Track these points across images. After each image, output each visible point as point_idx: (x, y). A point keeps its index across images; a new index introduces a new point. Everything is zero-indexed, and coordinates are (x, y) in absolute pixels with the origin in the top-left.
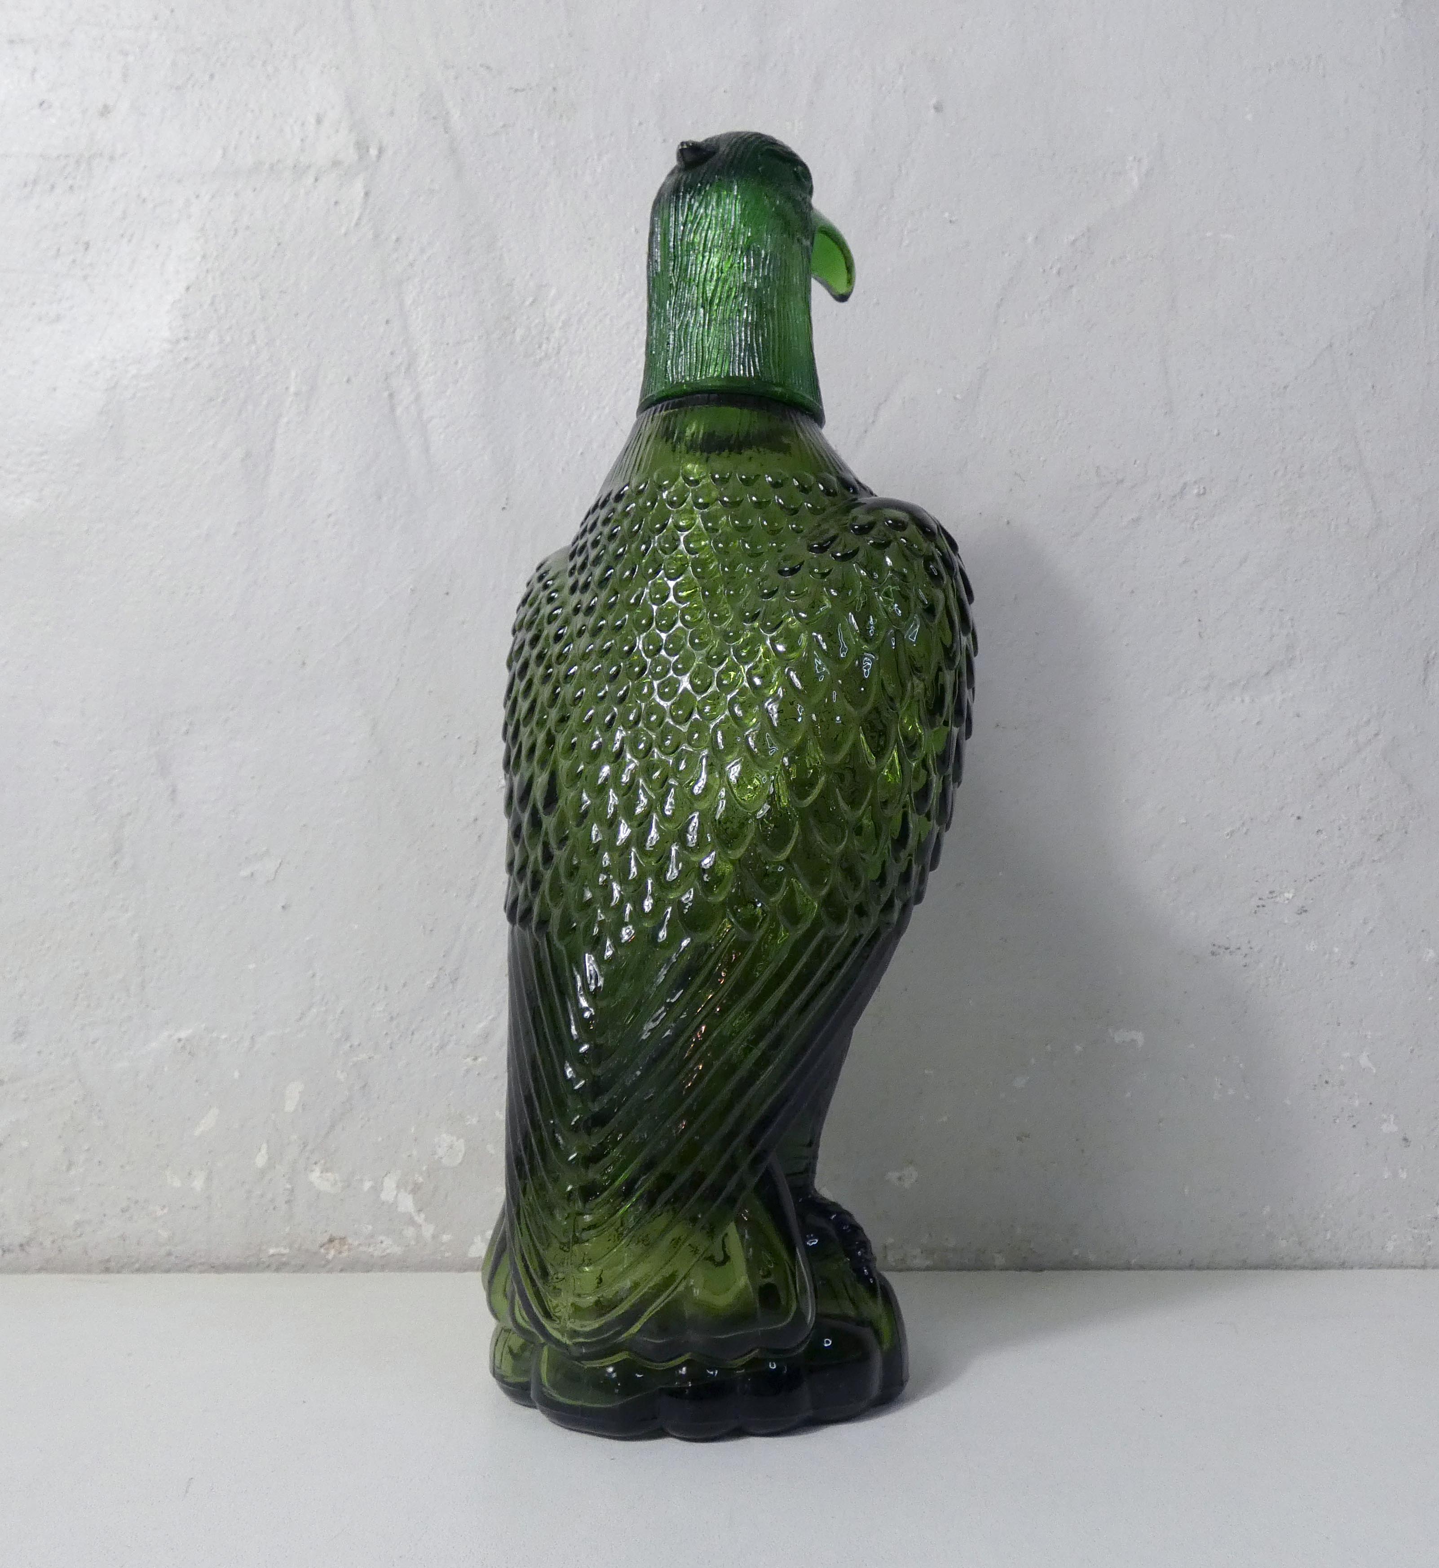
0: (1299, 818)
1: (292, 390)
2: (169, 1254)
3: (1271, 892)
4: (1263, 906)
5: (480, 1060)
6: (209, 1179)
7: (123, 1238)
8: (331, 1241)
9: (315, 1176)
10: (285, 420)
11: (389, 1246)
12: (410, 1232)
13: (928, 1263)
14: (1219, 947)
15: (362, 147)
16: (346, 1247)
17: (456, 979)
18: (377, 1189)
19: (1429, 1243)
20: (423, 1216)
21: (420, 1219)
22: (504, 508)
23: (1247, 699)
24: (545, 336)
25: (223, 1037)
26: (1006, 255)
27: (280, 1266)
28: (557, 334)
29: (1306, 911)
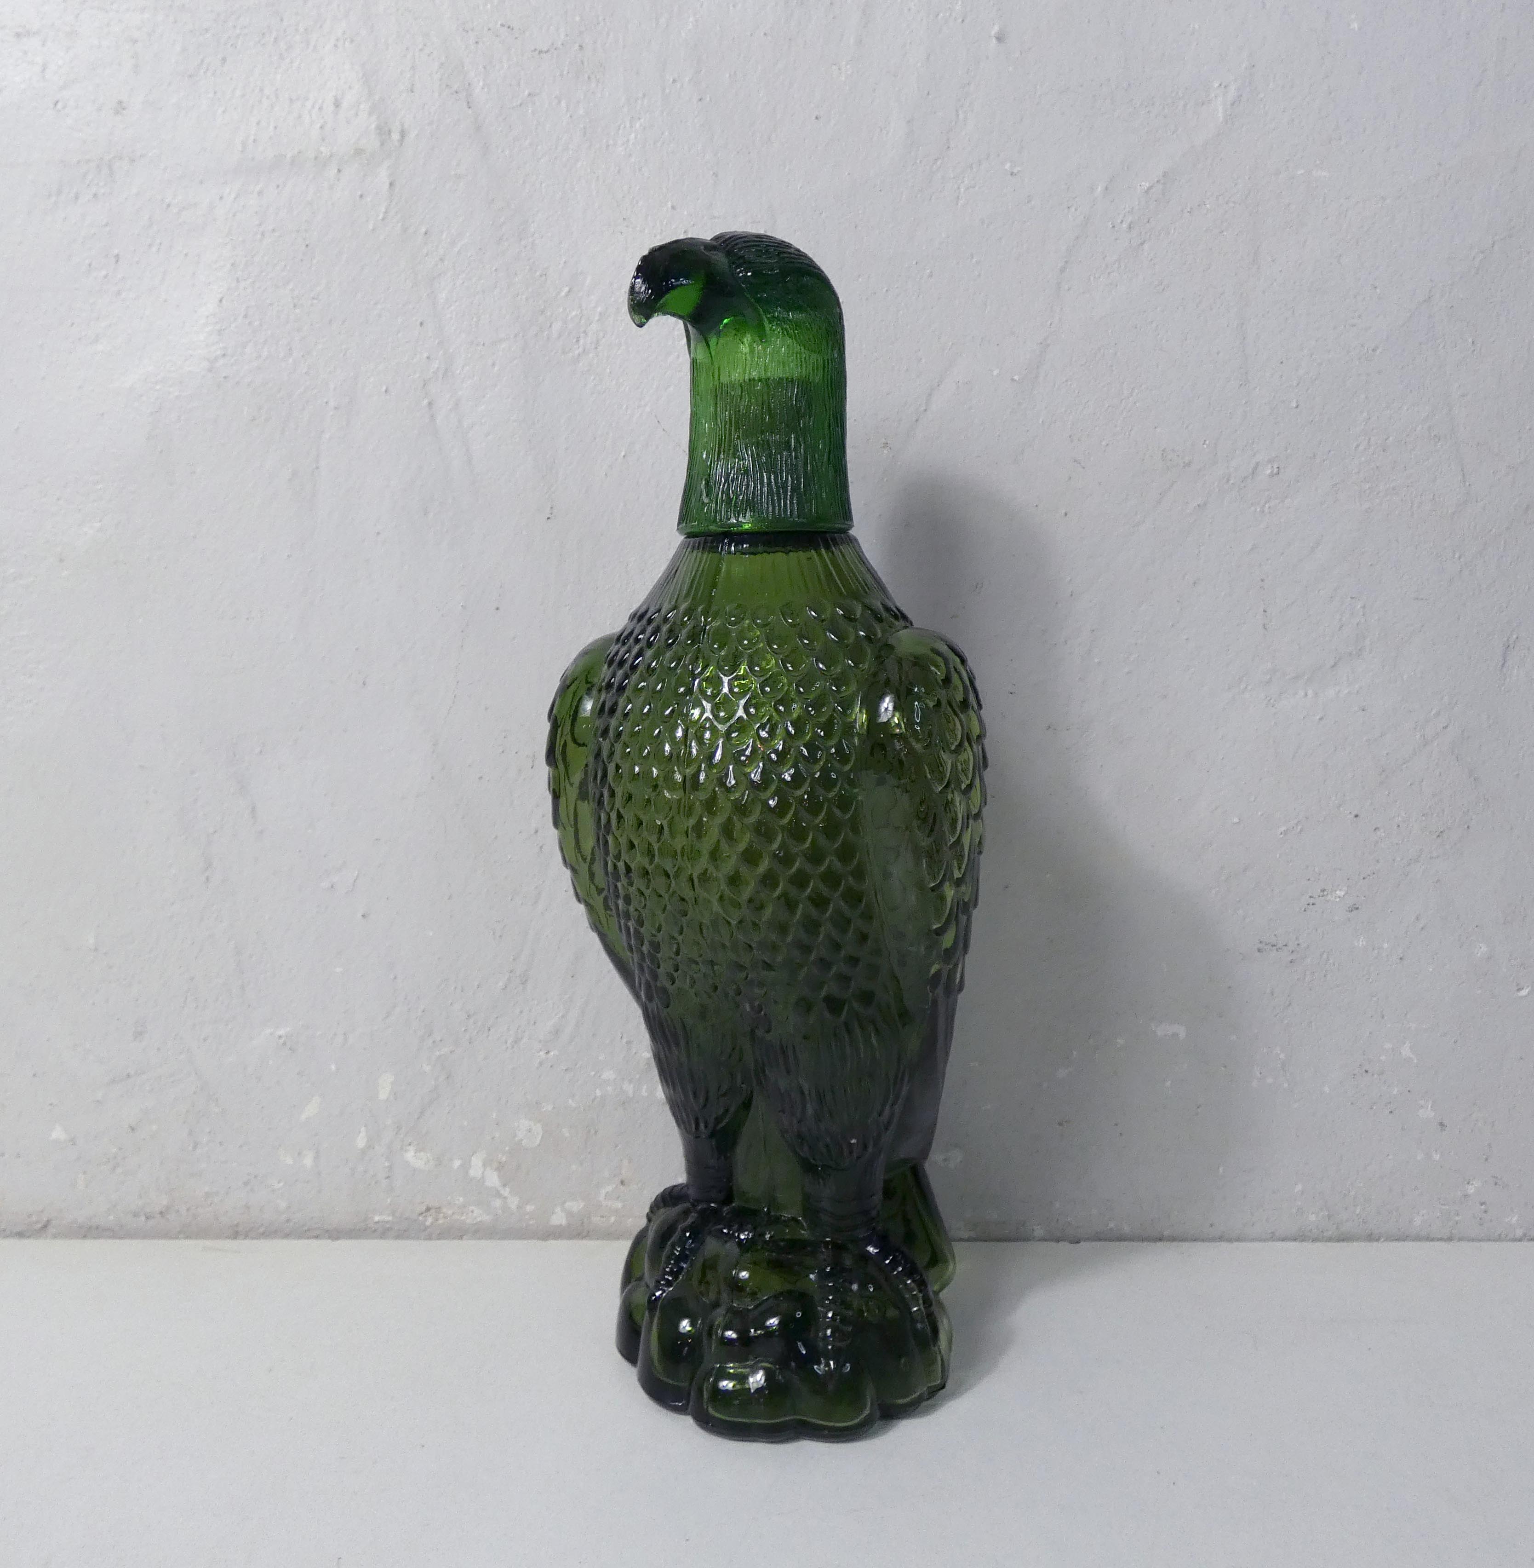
0: (1356, 816)
1: (332, 404)
2: (288, 1221)
3: (1323, 891)
4: (1313, 904)
5: (552, 1053)
6: (317, 1158)
7: (247, 1207)
8: (428, 1209)
9: (410, 1155)
10: (327, 436)
11: (478, 1215)
12: (498, 1203)
13: (972, 1234)
14: (1266, 944)
15: (383, 131)
16: (442, 1215)
17: (526, 980)
18: (466, 1166)
19: (1457, 1218)
20: (508, 1189)
21: (506, 1192)
22: (548, 518)
23: (1310, 692)
24: (582, 330)
25: (319, 1033)
26: (1073, 209)
27: (383, 1232)
28: (594, 326)
29: (1357, 908)
